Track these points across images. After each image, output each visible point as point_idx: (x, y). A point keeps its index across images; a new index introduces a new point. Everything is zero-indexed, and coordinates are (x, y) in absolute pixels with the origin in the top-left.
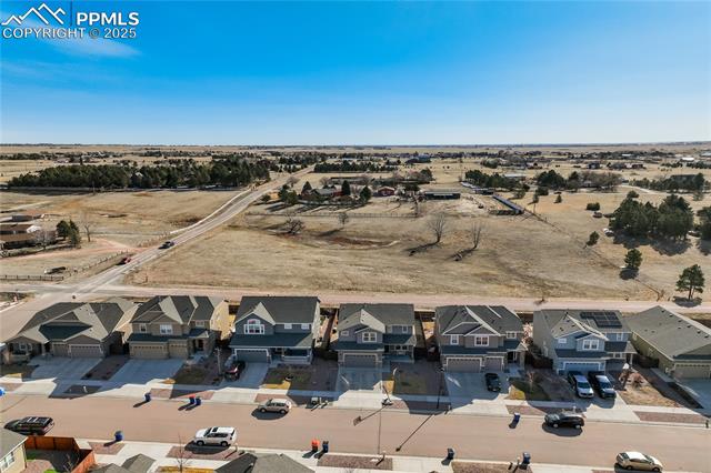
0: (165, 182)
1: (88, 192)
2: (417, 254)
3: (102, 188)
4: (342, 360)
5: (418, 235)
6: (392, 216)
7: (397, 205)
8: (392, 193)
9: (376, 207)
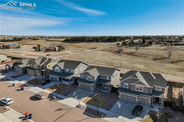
0: (96, 40)
1: (78, 42)
2: (157, 60)
3: (81, 42)
4: (79, 86)
5: (162, 55)
6: (156, 49)
7: (160, 46)
8: (161, 43)
9: (152, 47)
